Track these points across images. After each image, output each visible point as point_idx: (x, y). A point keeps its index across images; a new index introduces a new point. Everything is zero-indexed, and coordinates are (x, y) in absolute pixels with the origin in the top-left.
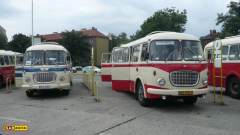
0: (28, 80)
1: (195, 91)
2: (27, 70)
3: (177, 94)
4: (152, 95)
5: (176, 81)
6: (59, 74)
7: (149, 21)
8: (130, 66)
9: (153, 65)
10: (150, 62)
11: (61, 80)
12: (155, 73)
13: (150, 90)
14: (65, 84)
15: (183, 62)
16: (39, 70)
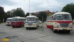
0: (26, 25)
1: (68, 29)
2: (26, 22)
3: (62, 30)
4: (55, 29)
5: (62, 26)
6: (34, 23)
7: (64, 7)
8: (51, 21)
9: (56, 21)
10: (55, 20)
11: (34, 25)
12: (56, 24)
13: (55, 28)
14: (35, 26)
15: (64, 20)
16: (29, 22)
